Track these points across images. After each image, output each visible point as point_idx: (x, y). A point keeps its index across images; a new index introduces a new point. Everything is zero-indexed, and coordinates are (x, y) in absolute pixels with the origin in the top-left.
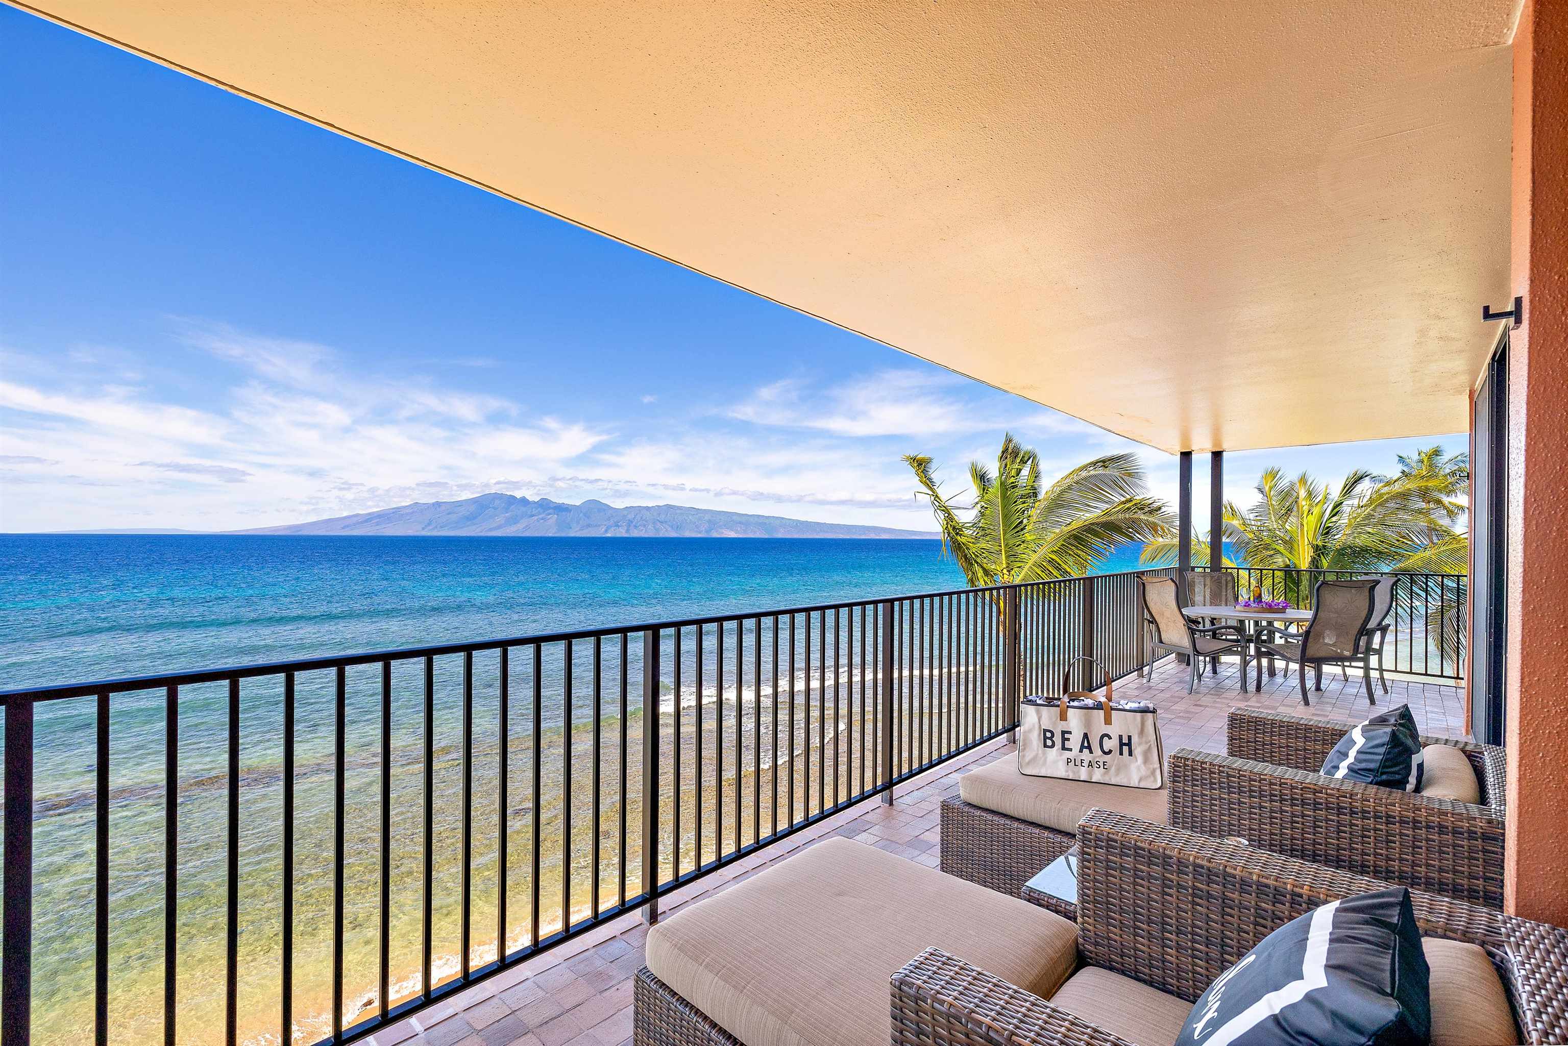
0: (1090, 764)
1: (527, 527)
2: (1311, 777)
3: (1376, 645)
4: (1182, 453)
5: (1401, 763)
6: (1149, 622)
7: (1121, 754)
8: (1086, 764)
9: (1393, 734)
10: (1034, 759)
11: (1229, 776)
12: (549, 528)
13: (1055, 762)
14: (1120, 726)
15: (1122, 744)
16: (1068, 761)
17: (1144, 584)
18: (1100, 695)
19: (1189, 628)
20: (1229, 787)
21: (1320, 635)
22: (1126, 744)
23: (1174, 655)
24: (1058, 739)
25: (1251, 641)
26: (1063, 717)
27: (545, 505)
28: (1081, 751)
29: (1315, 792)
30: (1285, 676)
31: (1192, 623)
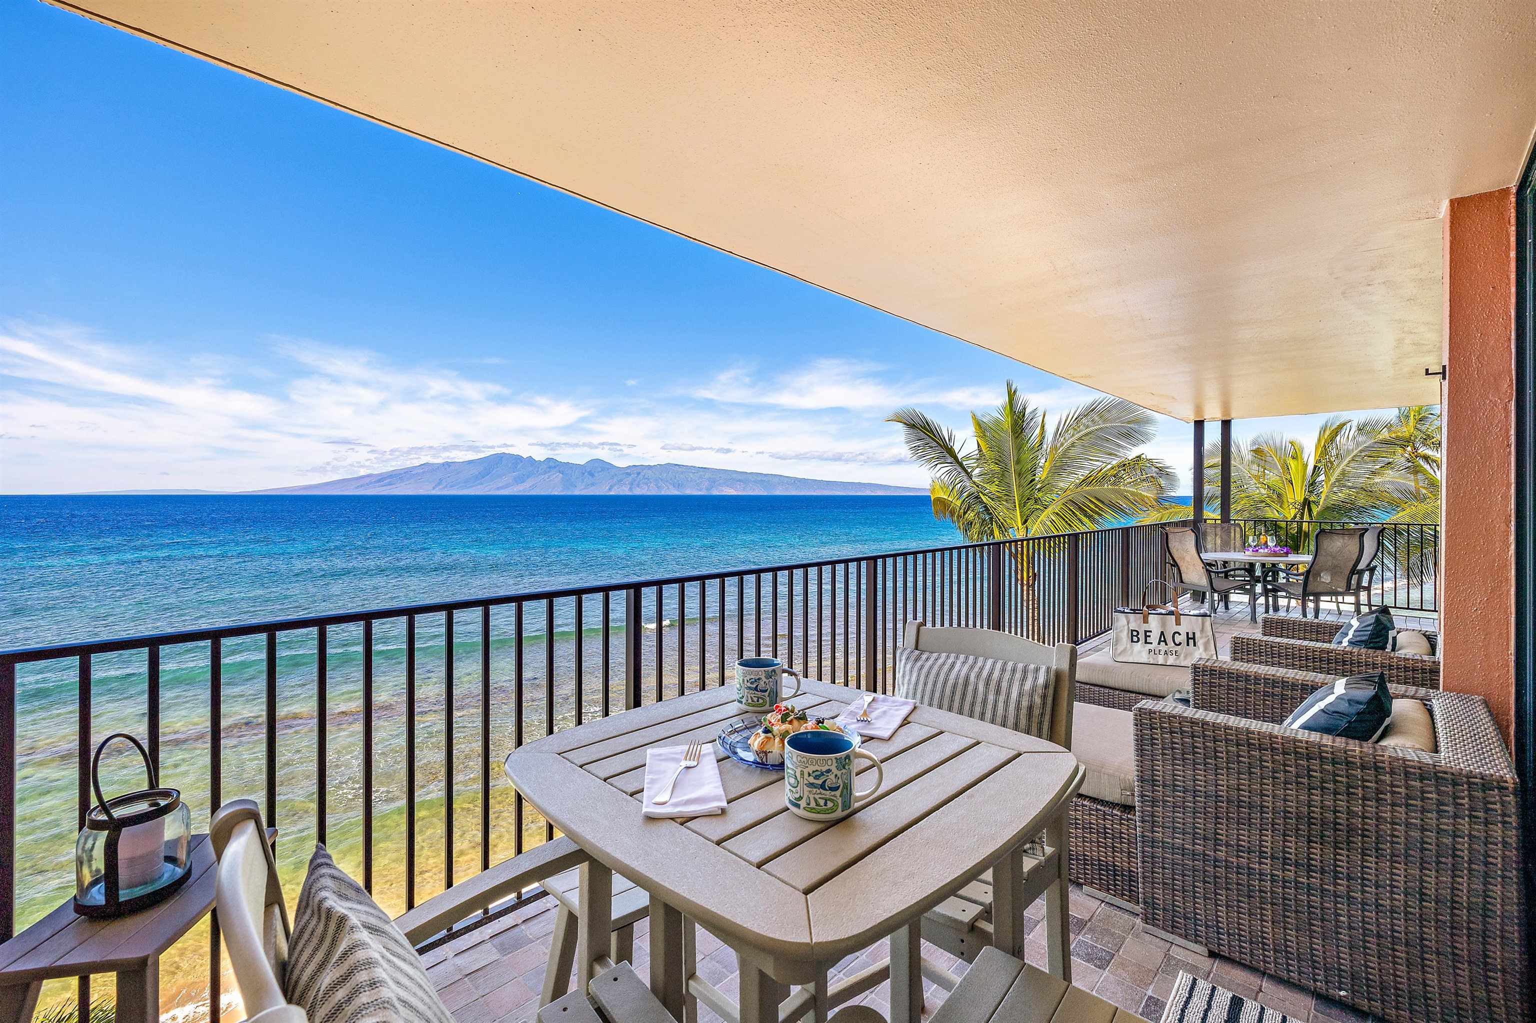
0: (1166, 653)
1: (532, 487)
2: (1326, 645)
3: (1365, 584)
4: (1195, 421)
5: (1381, 636)
6: (1172, 565)
7: (1188, 645)
8: (1162, 653)
9: (1377, 618)
10: (1125, 650)
11: (1272, 647)
12: (553, 487)
13: (1140, 652)
14: (1185, 627)
15: (1188, 638)
16: (1150, 651)
17: (1167, 534)
18: (1170, 607)
19: (1207, 570)
20: (1272, 654)
21: (1318, 574)
22: (1191, 639)
23: (1189, 595)
24: (1142, 636)
25: (1259, 581)
26: (1146, 621)
27: (551, 464)
28: (1159, 644)
29: (1328, 653)
30: (1287, 611)
31: (1208, 566)
